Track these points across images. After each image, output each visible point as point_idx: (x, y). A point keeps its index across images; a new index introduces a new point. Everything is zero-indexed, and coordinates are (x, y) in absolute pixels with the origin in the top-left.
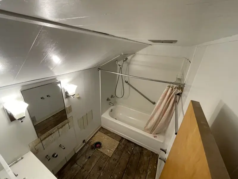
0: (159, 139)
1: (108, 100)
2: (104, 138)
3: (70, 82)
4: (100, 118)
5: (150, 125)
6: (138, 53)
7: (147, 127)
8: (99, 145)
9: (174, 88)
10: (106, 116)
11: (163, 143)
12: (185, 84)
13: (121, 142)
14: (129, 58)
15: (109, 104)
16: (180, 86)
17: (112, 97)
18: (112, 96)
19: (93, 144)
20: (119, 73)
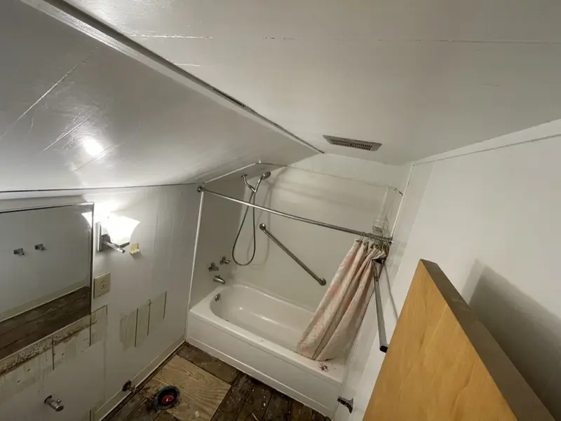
0: (334, 374)
1: (212, 268)
2: (188, 373)
3: (122, 211)
4: (184, 316)
5: (311, 338)
6: (293, 165)
7: (305, 342)
8: (172, 397)
9: (370, 246)
10: (202, 311)
11: (342, 385)
12: (392, 239)
13: (237, 385)
14: (274, 173)
15: (214, 280)
16: (382, 242)
17: (223, 261)
18: (224, 259)
19: (155, 396)
20: (249, 203)
